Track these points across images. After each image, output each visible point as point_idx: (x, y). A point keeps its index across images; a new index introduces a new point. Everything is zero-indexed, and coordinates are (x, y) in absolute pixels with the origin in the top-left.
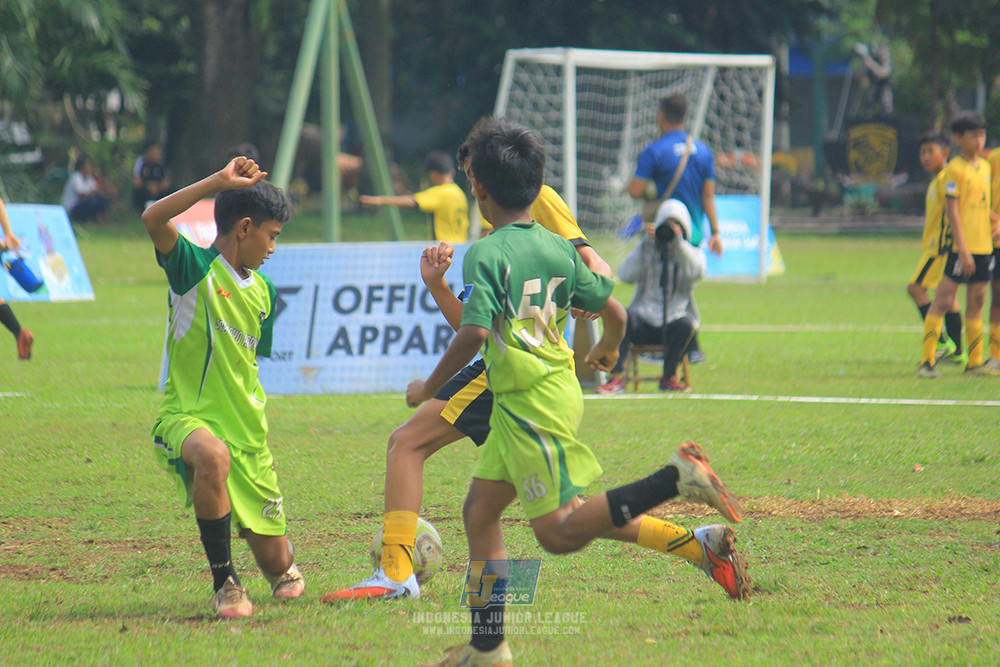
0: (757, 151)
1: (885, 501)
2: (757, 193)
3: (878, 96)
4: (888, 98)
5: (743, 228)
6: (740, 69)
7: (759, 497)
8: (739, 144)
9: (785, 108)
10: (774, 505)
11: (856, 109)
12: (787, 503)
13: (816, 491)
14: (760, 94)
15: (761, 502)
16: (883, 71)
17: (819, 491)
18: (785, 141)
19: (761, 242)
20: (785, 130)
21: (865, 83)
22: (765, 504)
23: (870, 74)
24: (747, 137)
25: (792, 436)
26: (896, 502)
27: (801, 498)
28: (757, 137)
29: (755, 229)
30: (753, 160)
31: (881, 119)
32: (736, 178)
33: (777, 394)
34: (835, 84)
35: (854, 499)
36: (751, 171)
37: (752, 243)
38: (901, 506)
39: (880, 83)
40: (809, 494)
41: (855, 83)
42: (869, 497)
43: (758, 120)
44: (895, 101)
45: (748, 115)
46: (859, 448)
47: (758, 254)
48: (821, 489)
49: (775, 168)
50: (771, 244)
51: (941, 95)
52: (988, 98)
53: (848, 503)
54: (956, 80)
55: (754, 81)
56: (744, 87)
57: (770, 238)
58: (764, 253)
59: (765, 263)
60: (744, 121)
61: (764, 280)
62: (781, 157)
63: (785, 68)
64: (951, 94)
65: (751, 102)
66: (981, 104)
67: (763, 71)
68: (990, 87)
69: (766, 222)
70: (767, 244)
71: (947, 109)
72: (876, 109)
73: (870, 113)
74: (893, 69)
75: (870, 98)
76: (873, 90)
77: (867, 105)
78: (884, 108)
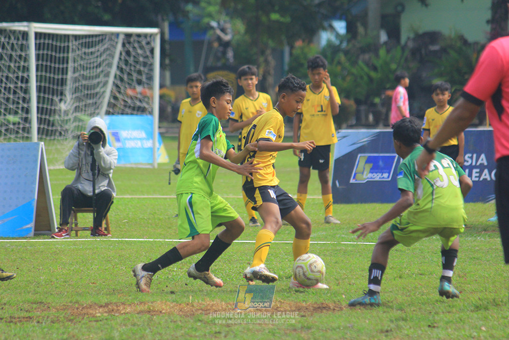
0: (151, 88)
2: (151, 113)
3: (224, 53)
4: (230, 54)
5: (144, 135)
6: (139, 35)
7: (154, 302)
8: (140, 82)
9: (167, 61)
10: (164, 307)
11: (211, 62)
12: (171, 305)
13: (189, 298)
14: (152, 51)
15: (155, 305)
16: (227, 38)
17: (191, 298)
18: (168, 82)
19: (154, 143)
20: (168, 74)
21: (216, 45)
22: (158, 306)
23: (219, 39)
24: (144, 78)
27: (180, 302)
28: (150, 78)
29: (150, 136)
30: (148, 92)
32: (138, 103)
33: (165, 237)
34: (198, 45)
35: (212, 303)
36: (148, 99)
37: (149, 144)
39: (226, 45)
40: (185, 300)
42: (222, 301)
43: (151, 70)
44: (235, 56)
45: (145, 64)
47: (152, 150)
48: (192, 296)
49: (161, 97)
50: (160, 145)
51: (263, 53)
52: (291, 54)
53: (209, 305)
54: (271, 43)
55: (148, 43)
56: (142, 47)
57: (159, 141)
58: (156, 150)
59: (156, 155)
60: (142, 68)
61: (156, 166)
62: (165, 91)
63: (167, 36)
64: (268, 52)
65: (147, 57)
66: (287, 58)
67: (152, 37)
68: (292, 47)
69: (157, 131)
70: (157, 145)
71: (266, 61)
72: (223, 61)
73: (219, 64)
74: (233, 36)
75: (220, 54)
76: (221, 49)
77: (218, 59)
78: (228, 60)
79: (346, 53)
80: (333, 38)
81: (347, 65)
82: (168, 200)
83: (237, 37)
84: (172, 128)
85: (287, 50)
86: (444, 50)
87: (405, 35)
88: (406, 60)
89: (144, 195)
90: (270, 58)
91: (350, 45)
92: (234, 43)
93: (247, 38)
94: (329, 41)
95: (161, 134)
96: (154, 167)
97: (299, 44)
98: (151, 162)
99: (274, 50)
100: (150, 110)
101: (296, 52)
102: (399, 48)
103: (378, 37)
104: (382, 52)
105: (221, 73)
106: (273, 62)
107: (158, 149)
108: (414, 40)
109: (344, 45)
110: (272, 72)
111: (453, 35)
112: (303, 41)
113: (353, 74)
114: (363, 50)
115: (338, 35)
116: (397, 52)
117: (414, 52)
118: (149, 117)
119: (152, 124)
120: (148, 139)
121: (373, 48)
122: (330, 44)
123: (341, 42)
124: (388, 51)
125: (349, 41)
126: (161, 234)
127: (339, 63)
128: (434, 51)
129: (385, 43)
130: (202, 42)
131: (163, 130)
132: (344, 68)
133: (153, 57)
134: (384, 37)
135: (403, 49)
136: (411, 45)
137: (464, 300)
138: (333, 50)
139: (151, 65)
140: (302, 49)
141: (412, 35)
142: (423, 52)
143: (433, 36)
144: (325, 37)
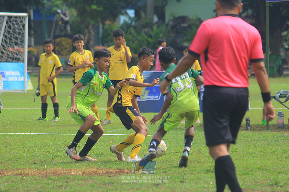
0: (23, 47)
1: (69, 169)
2: (23, 61)
3: (65, 28)
4: (69, 28)
5: (19, 74)
6: (16, 17)
8: (16, 44)
9: (32, 32)
10: (30, 171)
12: (34, 171)
13: (44, 166)
14: (24, 26)
15: (25, 170)
16: (67, 19)
17: (45, 166)
18: (33, 44)
19: (25, 78)
20: (33, 39)
21: (60, 23)
22: (26, 171)
23: (62, 19)
24: (19, 42)
25: (36, 147)
26: (73, 170)
27: (39, 169)
28: (23, 41)
29: (23, 74)
30: (21, 50)
31: (66, 36)
33: (31, 132)
34: (50, 23)
35: (58, 169)
36: (22, 53)
37: (21, 79)
38: (74, 171)
40: (42, 167)
41: (57, 22)
42: (63, 168)
43: (23, 37)
45: (19, 34)
46: (60, 151)
47: (23, 82)
48: (46, 165)
49: (29, 52)
50: (28, 79)
51: (87, 27)
52: (103, 28)
53: (56, 170)
54: (92, 22)
55: (21, 22)
56: (17, 24)
57: (27, 77)
58: (26, 82)
59: (26, 86)
60: (18, 36)
61: (26, 92)
62: (31, 49)
63: (32, 18)
64: (90, 27)
65: (21, 29)
66: (101, 30)
67: (24, 18)
68: (104, 24)
69: (26, 71)
70: (26, 79)
71: (89, 32)
72: (64, 32)
73: (62, 34)
74: (70, 18)
75: (62, 28)
76: (63, 25)
77: (61, 31)
78: (67, 31)
79: (135, 28)
80: (127, 19)
81: (135, 34)
82: (33, 111)
83: (72, 19)
84: (35, 70)
85: (101, 26)
86: (190, 27)
87: (168, 18)
88: (168, 32)
89: (19, 108)
90: (91, 31)
91: (137, 24)
92: (71, 21)
93: (78, 19)
94: (125, 21)
95: (29, 73)
96: (25, 92)
97: (108, 22)
98: (23, 89)
99: (93, 26)
100: (22, 59)
101: (106, 27)
102: (164, 25)
103: (152, 19)
104: (155, 27)
105: (63, 39)
106: (93, 33)
107: (27, 82)
108: (173, 20)
109: (133, 23)
110: (92, 38)
111: (195, 18)
112: (110, 21)
113: (138, 40)
114: (144, 26)
115: (130, 18)
116: (163, 28)
117: (173, 28)
118: (22, 63)
119: (24, 68)
120: (21, 76)
121: (150, 25)
122: (125, 23)
123: (132, 22)
124: (158, 27)
125: (136, 21)
126: (28, 130)
127: (131, 33)
128: (184, 28)
129: (157, 22)
130: (52, 21)
131: (30, 71)
132: (133, 37)
133: (24, 30)
134: (156, 19)
135: (167, 25)
136: (171, 23)
137: (200, 167)
138: (127, 26)
139: (23, 34)
140: (109, 25)
141: (172, 18)
142: (178, 27)
143: (183, 19)
144: (123, 19)
